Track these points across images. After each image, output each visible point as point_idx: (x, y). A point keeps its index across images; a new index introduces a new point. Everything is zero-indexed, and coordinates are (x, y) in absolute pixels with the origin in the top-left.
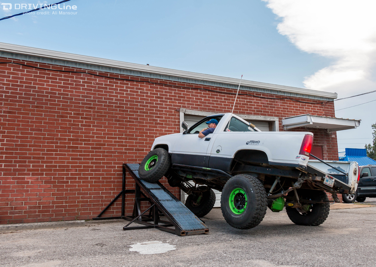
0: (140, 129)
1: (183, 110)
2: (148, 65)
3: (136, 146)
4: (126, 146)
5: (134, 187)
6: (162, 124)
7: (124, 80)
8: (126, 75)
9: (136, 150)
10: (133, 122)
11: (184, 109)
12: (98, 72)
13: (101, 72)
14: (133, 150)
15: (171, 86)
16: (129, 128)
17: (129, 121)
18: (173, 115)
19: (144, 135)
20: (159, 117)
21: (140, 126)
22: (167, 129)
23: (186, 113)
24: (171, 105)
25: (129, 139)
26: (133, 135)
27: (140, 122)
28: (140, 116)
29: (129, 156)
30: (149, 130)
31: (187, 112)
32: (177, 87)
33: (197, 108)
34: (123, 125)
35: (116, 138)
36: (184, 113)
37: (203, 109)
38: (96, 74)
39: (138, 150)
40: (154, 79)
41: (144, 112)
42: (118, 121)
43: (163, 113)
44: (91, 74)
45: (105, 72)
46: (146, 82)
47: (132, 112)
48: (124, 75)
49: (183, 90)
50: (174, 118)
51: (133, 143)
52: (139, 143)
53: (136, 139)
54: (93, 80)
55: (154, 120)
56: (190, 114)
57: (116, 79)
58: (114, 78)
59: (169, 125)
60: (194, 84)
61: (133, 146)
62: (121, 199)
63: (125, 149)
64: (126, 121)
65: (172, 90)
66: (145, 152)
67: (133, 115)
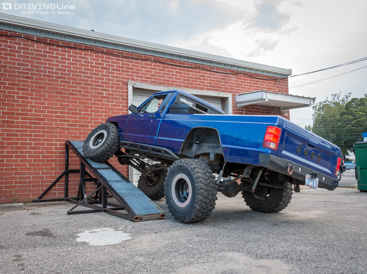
0: (84, 103)
1: (131, 83)
2: (93, 31)
3: (80, 122)
4: (69, 121)
5: (78, 167)
6: (109, 98)
7: (65, 47)
8: (68, 41)
9: (80, 126)
10: (76, 95)
11: (133, 82)
12: (36, 37)
13: (40, 37)
14: (76, 125)
15: (119, 56)
16: (71, 102)
17: (72, 94)
18: (121, 88)
19: (89, 109)
20: (105, 90)
21: (84, 99)
22: (114, 104)
23: (134, 87)
24: (119, 77)
25: (72, 113)
26: (76, 110)
27: (84, 95)
28: (84, 88)
29: (73, 133)
30: (94, 104)
31: (135, 85)
32: (126, 57)
33: (147, 81)
34: (65, 97)
35: (57, 112)
36: (133, 86)
37: (153, 82)
38: (33, 39)
39: (82, 126)
40: (100, 48)
41: (88, 84)
42: (60, 93)
43: (109, 86)
44: (28, 38)
45: (44, 37)
46: (90, 50)
47: (75, 84)
48: (66, 41)
49: (132, 60)
50: (122, 92)
51: (76, 118)
52: (84, 118)
53: (80, 114)
54: (30, 46)
55: (99, 93)
56: (139, 87)
57: (57, 45)
58: (54, 45)
59: (116, 99)
60: (144, 54)
61: (76, 122)
62: (63, 179)
63: (68, 125)
64: (68, 94)
65: (119, 60)
66: (89, 128)
67: (76, 87)
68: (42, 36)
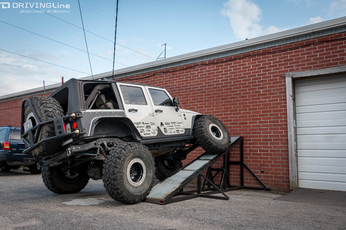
0: (243, 103)
1: (289, 75)
2: (247, 39)
3: (240, 120)
4: (231, 121)
5: (238, 159)
6: (266, 94)
7: (228, 61)
8: (229, 56)
9: (240, 124)
10: (236, 98)
11: (291, 73)
12: (207, 61)
13: (210, 60)
14: (237, 124)
15: (276, 52)
16: (233, 104)
17: (233, 98)
18: (278, 83)
19: (247, 108)
20: (262, 88)
21: (243, 100)
22: (271, 99)
23: (294, 77)
24: (276, 72)
25: (234, 114)
26: (237, 110)
27: (243, 97)
28: (242, 90)
29: (234, 130)
30: (252, 103)
31: (294, 75)
32: (283, 51)
33: (310, 68)
34: (228, 102)
35: (222, 115)
36: (292, 78)
37: (319, 66)
38: (206, 64)
39: (242, 123)
40: (256, 51)
41: (247, 87)
42: (224, 99)
43: (266, 83)
44: (203, 64)
45: (213, 59)
46: (247, 56)
47: (235, 89)
48: (228, 56)
49: (290, 51)
50: (280, 86)
51: (237, 117)
52: (243, 117)
53: (240, 114)
54: (204, 69)
55: (257, 92)
56: (300, 76)
57: (221, 62)
58: (219, 63)
59: (273, 94)
60: (305, 40)
61: (237, 120)
63: (231, 124)
64: (230, 98)
65: (276, 56)
66: (248, 125)
67: (236, 91)
68: (211, 59)
